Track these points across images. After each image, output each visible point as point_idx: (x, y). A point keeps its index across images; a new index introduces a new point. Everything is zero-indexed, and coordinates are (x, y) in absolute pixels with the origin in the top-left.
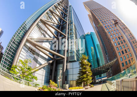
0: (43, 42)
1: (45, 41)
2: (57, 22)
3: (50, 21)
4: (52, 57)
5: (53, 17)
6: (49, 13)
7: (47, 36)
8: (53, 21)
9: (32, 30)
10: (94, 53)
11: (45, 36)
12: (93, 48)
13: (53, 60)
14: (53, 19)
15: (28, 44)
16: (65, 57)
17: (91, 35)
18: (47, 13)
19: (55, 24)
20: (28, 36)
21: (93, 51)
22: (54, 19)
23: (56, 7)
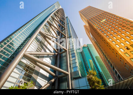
0: (43, 57)
1: (45, 56)
2: (56, 35)
3: (49, 34)
4: (54, 74)
5: (51, 30)
6: (47, 26)
7: (47, 50)
8: (52, 35)
9: (30, 44)
10: (94, 66)
11: (45, 51)
12: (91, 61)
13: (55, 78)
14: (51, 33)
15: (25, 61)
16: (69, 73)
17: (88, 47)
18: (45, 25)
19: (54, 38)
20: (26, 51)
21: (93, 64)
22: (53, 32)
23: (53, 19)
